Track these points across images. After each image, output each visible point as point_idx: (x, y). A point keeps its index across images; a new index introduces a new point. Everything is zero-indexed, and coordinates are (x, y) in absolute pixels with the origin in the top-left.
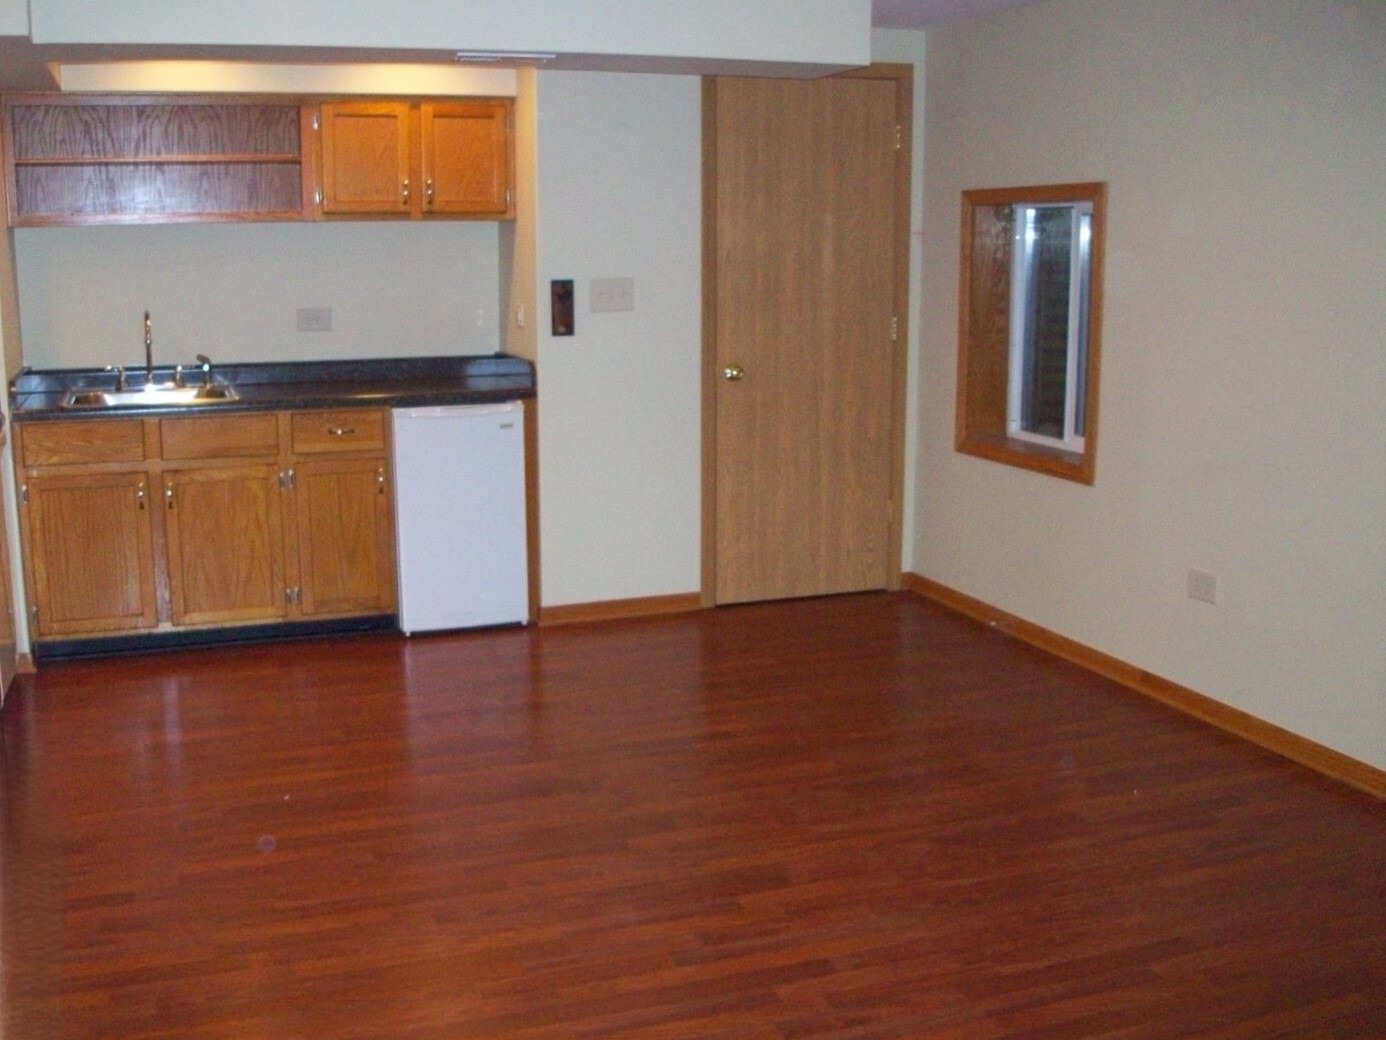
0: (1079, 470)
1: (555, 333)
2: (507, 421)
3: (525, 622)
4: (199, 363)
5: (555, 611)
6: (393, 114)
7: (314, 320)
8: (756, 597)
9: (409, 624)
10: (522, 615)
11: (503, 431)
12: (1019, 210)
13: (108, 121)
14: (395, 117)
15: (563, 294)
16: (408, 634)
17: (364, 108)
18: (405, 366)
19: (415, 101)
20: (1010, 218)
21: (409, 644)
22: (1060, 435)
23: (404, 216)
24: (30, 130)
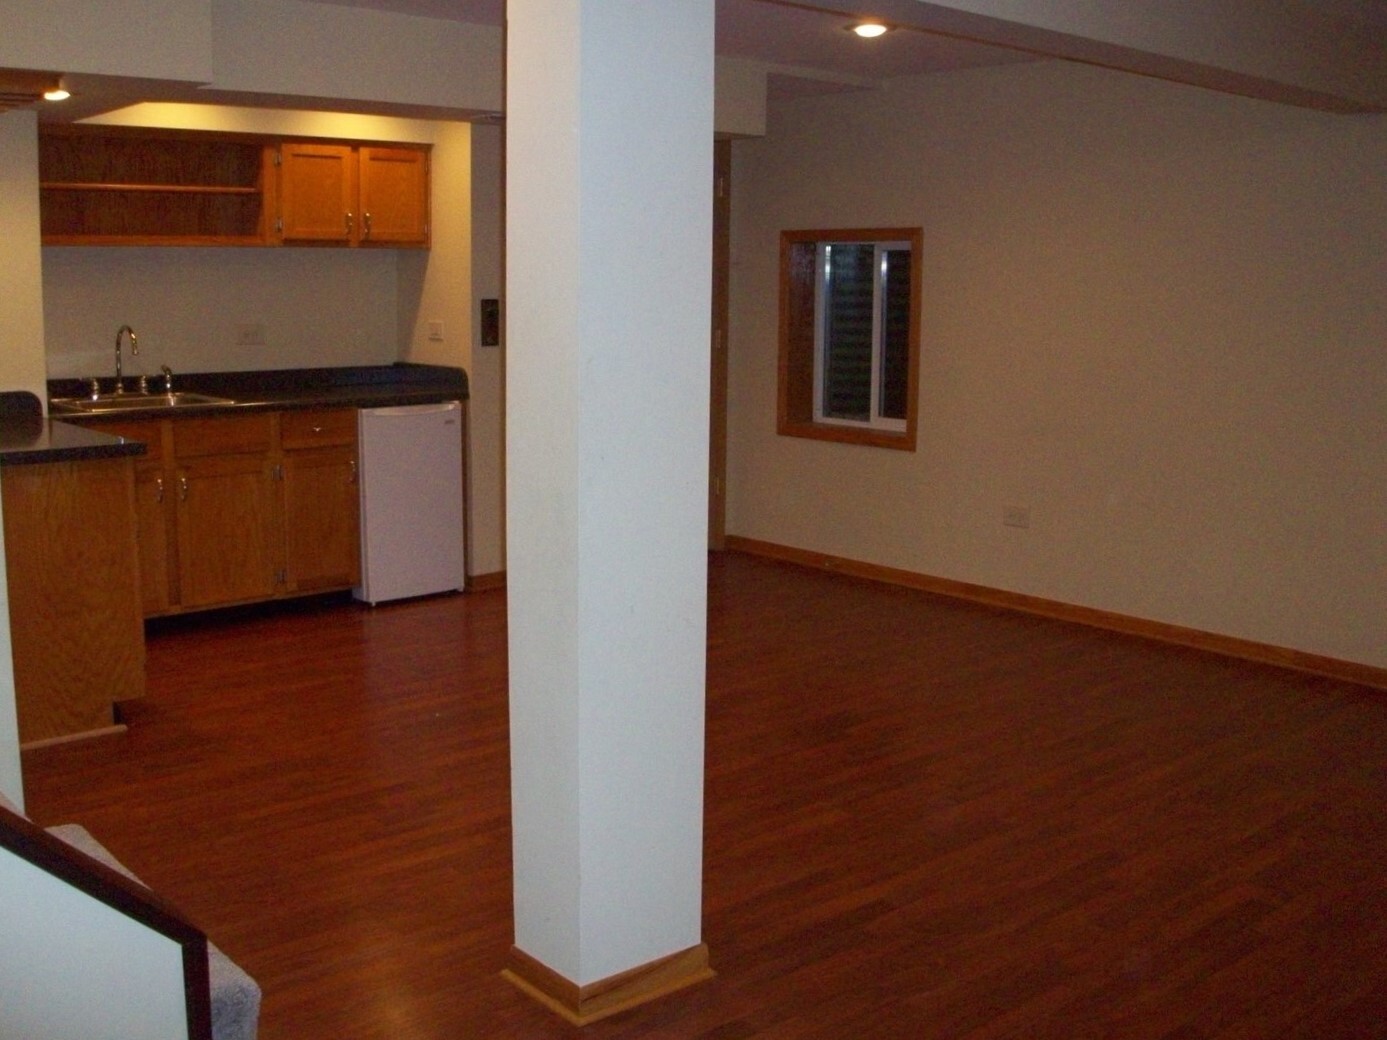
0: (905, 443)
1: (484, 344)
2: (450, 418)
3: (461, 590)
4: (162, 373)
6: (339, 155)
10: (459, 584)
11: (447, 427)
12: (819, 245)
14: (339, 158)
16: (374, 604)
17: (309, 149)
19: (355, 145)
20: (814, 251)
21: (374, 613)
22: (867, 419)
23: (346, 245)
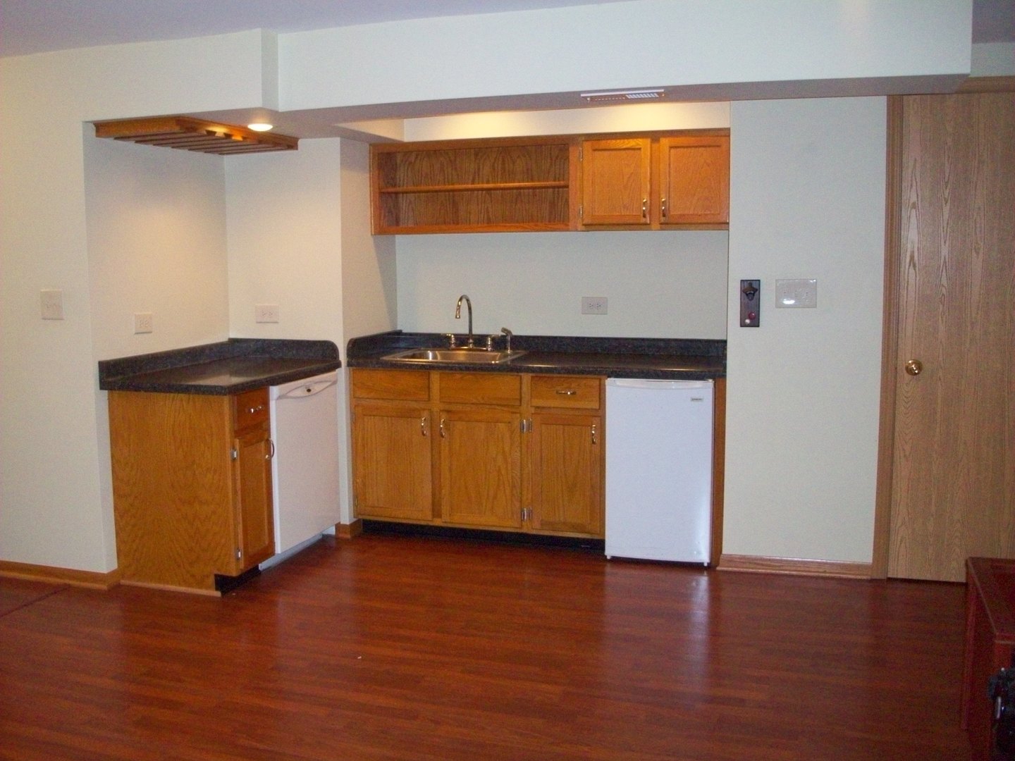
1: (743, 325)
2: (697, 396)
3: (706, 564)
4: (503, 334)
5: (731, 560)
6: (638, 147)
7: (595, 306)
8: (928, 577)
9: (612, 549)
10: (704, 558)
11: (693, 402)
13: (455, 160)
14: (639, 149)
15: (751, 291)
16: (608, 558)
17: (615, 143)
18: (662, 344)
19: (655, 136)
21: (608, 566)
23: (644, 226)
24: (406, 168)
